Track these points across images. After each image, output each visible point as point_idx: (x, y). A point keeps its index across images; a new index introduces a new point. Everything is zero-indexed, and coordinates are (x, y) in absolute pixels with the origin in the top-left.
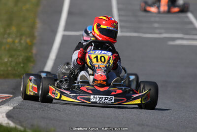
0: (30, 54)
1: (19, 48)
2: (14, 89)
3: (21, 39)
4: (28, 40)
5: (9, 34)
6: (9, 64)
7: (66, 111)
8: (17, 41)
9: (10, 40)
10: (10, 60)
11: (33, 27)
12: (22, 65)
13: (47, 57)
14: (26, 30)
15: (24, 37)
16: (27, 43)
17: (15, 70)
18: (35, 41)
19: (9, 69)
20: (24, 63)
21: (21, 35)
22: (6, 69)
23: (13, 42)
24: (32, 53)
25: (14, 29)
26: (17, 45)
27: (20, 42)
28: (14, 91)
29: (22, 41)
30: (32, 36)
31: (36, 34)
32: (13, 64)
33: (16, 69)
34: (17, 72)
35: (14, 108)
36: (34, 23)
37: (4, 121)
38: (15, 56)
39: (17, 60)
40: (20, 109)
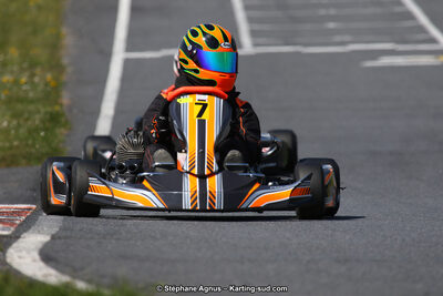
0: (57, 108)
1: (31, 95)
2: (34, 190)
3: (33, 75)
4: (49, 77)
5: (5, 64)
6: (13, 132)
8: (24, 80)
9: (7, 78)
10: (15, 122)
11: (55, 46)
12: (42, 134)
13: (96, 113)
14: (40, 53)
15: (38, 71)
16: (46, 84)
17: (27, 145)
18: (64, 78)
19: (16, 143)
20: (46, 130)
21: (33, 65)
22: (7, 145)
23: (16, 82)
24: (61, 105)
25: (14, 52)
26: (24, 88)
27: (31, 81)
28: (35, 195)
29: (36, 79)
30: (57, 67)
31: (65, 61)
32: (22, 131)
33: (30, 142)
34: (33, 150)
35: (53, 237)
36: (58, 37)
37: (40, 269)
38: (26, 115)
39: (29, 123)
40: (66, 238)
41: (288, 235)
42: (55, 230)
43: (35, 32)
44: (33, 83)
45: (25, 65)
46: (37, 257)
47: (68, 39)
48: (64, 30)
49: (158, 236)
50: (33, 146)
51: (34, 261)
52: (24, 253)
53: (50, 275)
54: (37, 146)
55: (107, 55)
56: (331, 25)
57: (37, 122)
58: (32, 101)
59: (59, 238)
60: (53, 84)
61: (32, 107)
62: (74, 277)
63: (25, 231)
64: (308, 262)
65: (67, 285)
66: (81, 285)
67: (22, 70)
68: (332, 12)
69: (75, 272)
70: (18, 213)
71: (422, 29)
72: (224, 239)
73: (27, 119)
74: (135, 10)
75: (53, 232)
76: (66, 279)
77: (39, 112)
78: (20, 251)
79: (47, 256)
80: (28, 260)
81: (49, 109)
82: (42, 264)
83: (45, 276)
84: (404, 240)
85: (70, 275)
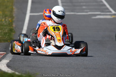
0: (12, 27)
1: (5, 24)
2: (5, 49)
4: (10, 19)
7: (41, 62)
8: (3, 20)
11: (12, 11)
12: (8, 34)
13: (22, 29)
14: (8, 13)
15: (7, 18)
16: (9, 21)
18: (14, 20)
19: (1, 36)
21: (6, 16)
23: (1, 21)
24: (13, 27)
25: (1, 13)
26: (3, 22)
27: (5, 20)
28: (5, 50)
29: (7, 20)
30: (12, 17)
31: (14, 15)
32: (2, 33)
34: (5, 38)
35: (10, 61)
36: (12, 9)
37: (7, 69)
38: (4, 29)
39: (5, 31)
40: (13, 61)
41: (72, 61)
42: (11, 59)
43: (6, 8)
44: (5, 21)
45: (4, 16)
46: (6, 66)
47: (15, 10)
48: (14, 7)
49: (38, 61)
50: (5, 37)
51: (5, 67)
52: (2, 65)
53: (9, 71)
54: (6, 37)
55: (25, 14)
56: (84, 7)
57: (7, 31)
58: (5, 26)
59: (12, 61)
60: (11, 21)
61: (5, 27)
62: (15, 71)
63: (3, 59)
64: (77, 68)
65: (13, 73)
66: (17, 73)
67: (3, 17)
68: (84, 4)
69: (15, 70)
70: (1, 54)
71: (108, 9)
72: (55, 62)
73: (4, 30)
74: (33, 2)
75: (10, 60)
76: (13, 72)
77: (7, 28)
78: (1, 64)
79: (8, 66)
80: (3, 67)
81: (10, 28)
82: (7, 68)
83: (8, 71)
84: (102, 63)
85: (14, 71)
